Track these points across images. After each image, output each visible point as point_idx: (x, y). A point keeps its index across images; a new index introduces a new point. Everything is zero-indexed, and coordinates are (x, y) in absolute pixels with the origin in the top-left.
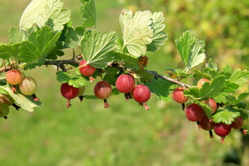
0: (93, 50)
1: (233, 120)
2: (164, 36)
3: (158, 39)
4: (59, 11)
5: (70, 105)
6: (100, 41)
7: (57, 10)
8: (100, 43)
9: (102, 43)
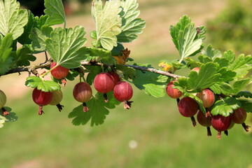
0: (61, 49)
1: (231, 111)
2: (141, 23)
3: (134, 28)
4: (18, 12)
5: (42, 112)
6: (67, 38)
7: (15, 12)
8: (67, 41)
9: (69, 40)
